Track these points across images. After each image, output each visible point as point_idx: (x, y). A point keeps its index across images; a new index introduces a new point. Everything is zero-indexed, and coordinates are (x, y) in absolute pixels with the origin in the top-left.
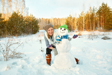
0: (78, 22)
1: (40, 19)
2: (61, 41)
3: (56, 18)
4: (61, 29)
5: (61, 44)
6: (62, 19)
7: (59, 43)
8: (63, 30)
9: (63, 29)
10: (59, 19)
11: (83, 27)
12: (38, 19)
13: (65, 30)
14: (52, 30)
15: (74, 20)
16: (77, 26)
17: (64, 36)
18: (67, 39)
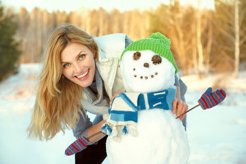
0: (207, 31)
1: (24, 11)
2: (136, 121)
3: (101, 9)
4: (137, 56)
5: (136, 135)
6: (130, 14)
7: (125, 130)
8: (146, 65)
9: (147, 56)
10: (116, 12)
11: (232, 54)
12: (17, 10)
13: (157, 60)
14: (81, 56)
15: (189, 17)
16: (205, 45)
17: (150, 95)
18: (168, 112)
